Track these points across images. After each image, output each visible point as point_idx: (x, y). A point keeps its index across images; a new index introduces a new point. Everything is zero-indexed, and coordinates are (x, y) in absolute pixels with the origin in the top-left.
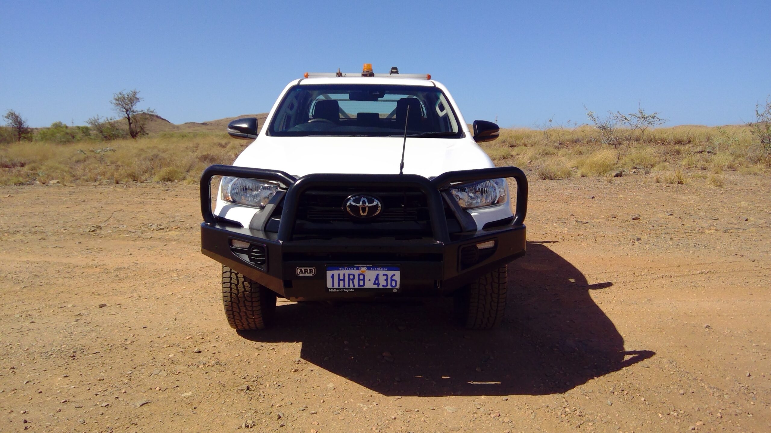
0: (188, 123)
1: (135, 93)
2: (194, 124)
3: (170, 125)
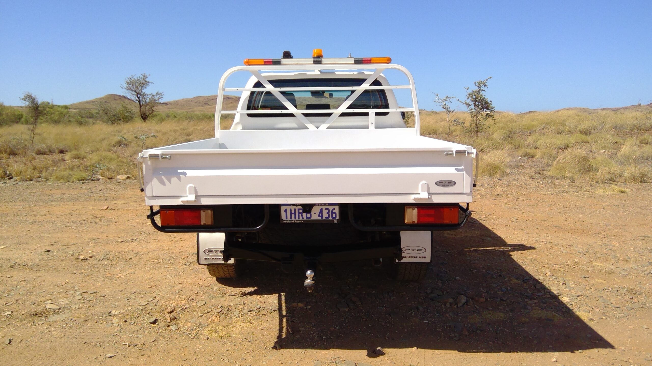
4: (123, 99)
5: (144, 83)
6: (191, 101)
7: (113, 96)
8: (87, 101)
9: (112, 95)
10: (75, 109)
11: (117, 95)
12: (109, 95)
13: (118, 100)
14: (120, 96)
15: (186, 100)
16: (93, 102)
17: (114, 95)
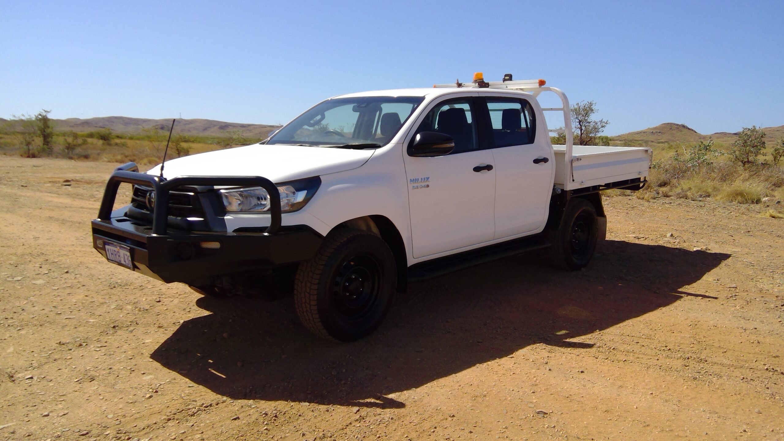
0: (718, 133)
1: (591, 104)
2: (724, 134)
3: (696, 135)
4: (681, 128)
5: (588, 110)
6: (778, 131)
7: (669, 125)
8: (637, 132)
9: (668, 123)
10: (620, 141)
11: (674, 124)
12: (665, 124)
13: (674, 130)
14: (677, 125)
15: (770, 129)
16: (644, 132)
17: (671, 124)
